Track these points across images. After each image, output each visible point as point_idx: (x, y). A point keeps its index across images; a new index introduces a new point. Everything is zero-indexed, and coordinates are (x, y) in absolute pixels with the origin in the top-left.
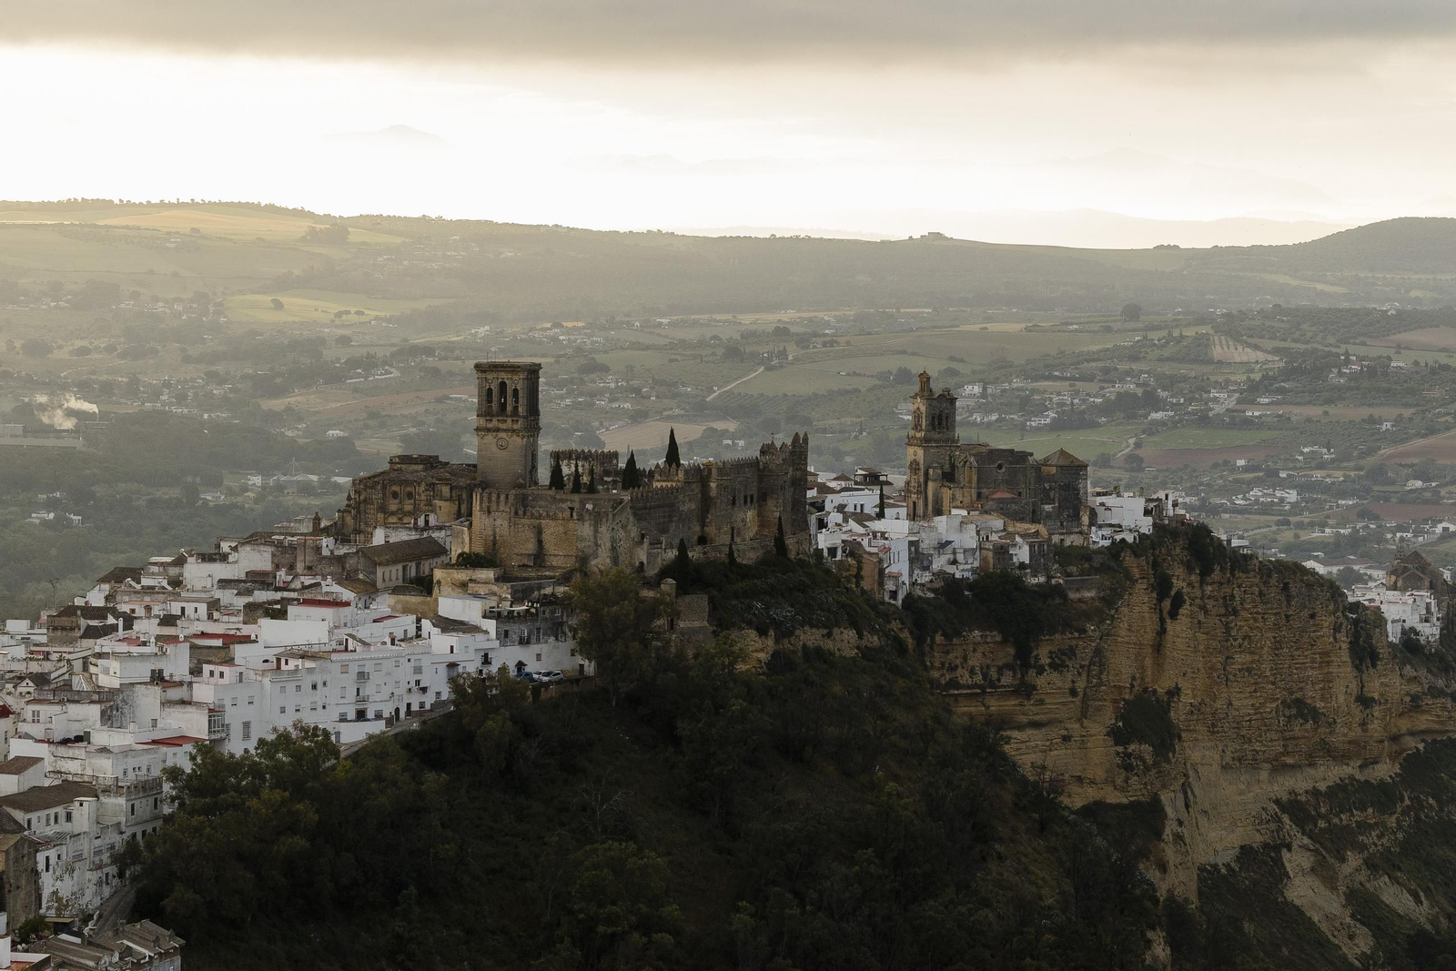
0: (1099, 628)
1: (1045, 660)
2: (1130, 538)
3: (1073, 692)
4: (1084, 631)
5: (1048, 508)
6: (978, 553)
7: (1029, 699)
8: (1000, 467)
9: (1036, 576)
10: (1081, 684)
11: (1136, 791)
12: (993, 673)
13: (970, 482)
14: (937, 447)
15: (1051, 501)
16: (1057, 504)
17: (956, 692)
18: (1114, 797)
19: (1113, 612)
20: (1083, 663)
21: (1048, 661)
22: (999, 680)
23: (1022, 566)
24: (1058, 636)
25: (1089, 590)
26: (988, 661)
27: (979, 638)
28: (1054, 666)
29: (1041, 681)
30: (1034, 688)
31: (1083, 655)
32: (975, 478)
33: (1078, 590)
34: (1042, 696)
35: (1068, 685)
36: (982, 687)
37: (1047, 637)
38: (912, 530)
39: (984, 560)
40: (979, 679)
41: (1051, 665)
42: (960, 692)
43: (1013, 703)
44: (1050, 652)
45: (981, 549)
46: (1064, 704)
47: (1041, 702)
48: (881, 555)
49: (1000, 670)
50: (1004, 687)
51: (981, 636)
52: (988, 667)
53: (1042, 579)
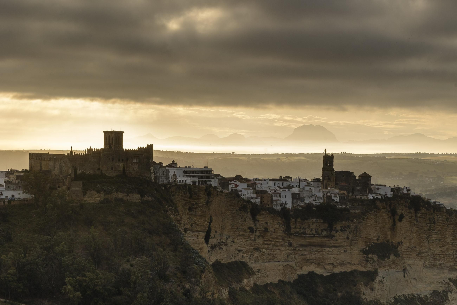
0: (358, 220)
1: (339, 228)
2: (379, 197)
3: (348, 238)
4: (353, 221)
5: (358, 188)
6: (323, 198)
7: (332, 239)
8: (343, 176)
9: (342, 205)
10: (350, 236)
11: (369, 268)
12: (320, 231)
13: (333, 180)
14: (327, 171)
15: (359, 186)
16: (361, 187)
17: (304, 235)
18: (361, 269)
19: (364, 216)
20: (352, 230)
21: (340, 229)
22: (321, 233)
23: (337, 202)
24: (344, 222)
25: (358, 210)
26: (318, 228)
27: (315, 221)
28: (342, 230)
29: (336, 234)
30: (334, 236)
31: (352, 228)
32: (335, 179)
33: (354, 210)
34: (337, 239)
35: (346, 236)
36: (314, 235)
37: (340, 222)
38: (300, 190)
39: (324, 200)
40: (314, 232)
41: (340, 230)
42: (306, 235)
43: (326, 240)
44: (341, 226)
45: (324, 197)
46: (344, 241)
47: (337, 240)
48: (272, 194)
49: (322, 230)
50: (323, 235)
51: (316, 220)
52: (318, 229)
53: (344, 206)
